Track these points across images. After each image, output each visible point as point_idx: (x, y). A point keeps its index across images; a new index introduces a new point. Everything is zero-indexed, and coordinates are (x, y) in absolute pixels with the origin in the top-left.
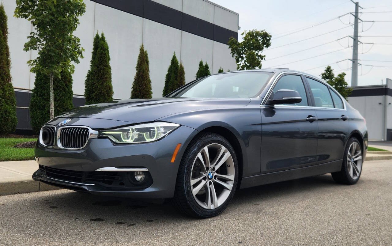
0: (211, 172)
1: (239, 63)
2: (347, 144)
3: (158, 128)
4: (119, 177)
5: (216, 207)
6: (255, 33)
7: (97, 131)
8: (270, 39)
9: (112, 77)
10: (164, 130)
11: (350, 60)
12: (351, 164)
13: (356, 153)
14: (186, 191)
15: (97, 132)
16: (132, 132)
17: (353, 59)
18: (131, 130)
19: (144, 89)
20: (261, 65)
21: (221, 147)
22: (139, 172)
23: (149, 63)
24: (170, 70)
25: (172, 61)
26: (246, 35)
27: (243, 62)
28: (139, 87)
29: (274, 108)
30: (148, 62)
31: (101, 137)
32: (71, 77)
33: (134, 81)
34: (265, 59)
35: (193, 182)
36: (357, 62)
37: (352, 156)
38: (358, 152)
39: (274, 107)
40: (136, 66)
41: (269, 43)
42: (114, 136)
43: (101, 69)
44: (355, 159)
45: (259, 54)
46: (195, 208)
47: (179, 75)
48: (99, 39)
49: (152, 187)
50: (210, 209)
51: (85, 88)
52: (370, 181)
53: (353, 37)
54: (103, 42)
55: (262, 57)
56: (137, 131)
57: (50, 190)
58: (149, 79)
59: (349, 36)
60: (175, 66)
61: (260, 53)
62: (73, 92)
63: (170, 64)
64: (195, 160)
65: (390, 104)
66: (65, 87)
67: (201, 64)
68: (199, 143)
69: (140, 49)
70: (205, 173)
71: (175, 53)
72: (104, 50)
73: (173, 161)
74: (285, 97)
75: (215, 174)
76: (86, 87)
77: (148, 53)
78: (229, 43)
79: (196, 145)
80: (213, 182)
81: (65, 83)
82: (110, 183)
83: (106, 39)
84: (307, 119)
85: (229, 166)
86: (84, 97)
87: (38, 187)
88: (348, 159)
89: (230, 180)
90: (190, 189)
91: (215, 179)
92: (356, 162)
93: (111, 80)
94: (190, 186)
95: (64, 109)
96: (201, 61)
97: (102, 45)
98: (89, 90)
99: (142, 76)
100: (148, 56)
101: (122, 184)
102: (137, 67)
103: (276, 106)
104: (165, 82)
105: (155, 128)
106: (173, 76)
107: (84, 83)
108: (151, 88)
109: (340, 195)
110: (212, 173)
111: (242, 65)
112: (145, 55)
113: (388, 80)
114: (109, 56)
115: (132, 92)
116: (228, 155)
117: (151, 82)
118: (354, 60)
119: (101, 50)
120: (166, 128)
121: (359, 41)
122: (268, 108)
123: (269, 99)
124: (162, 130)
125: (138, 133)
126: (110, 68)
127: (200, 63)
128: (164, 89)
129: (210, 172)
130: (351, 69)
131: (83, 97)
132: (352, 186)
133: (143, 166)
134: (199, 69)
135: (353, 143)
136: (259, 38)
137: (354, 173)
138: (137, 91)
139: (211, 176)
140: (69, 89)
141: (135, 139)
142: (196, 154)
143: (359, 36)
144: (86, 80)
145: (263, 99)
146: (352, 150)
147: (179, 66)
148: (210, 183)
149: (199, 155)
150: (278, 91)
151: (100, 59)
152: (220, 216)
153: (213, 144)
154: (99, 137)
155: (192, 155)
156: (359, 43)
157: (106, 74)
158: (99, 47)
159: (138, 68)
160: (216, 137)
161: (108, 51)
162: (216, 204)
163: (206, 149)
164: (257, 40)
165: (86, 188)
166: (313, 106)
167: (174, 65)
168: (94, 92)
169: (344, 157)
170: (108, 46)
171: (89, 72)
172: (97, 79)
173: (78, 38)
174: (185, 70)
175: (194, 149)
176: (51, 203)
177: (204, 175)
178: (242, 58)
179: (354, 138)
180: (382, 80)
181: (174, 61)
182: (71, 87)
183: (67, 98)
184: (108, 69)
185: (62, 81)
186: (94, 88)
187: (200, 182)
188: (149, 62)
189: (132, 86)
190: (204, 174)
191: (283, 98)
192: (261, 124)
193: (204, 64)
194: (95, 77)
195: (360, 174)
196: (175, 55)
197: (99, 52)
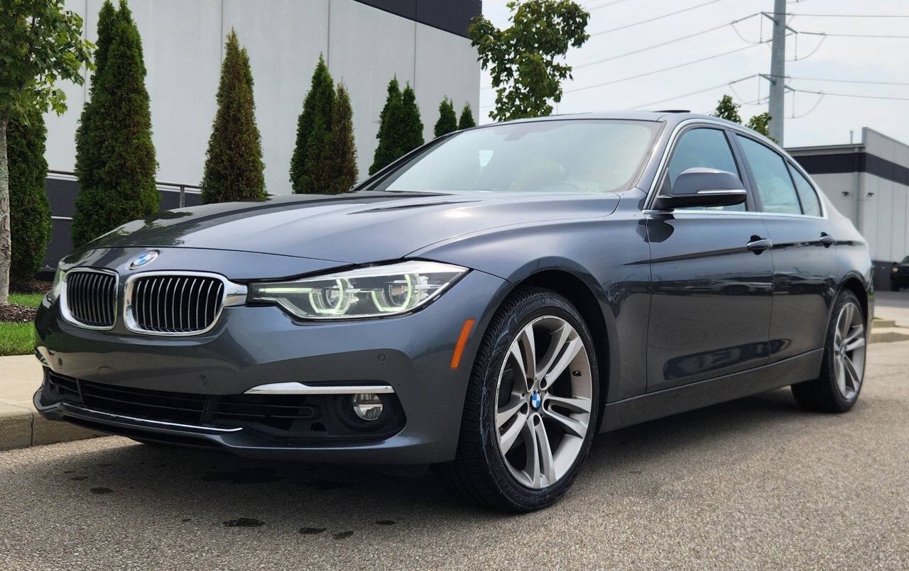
0: (537, 391)
1: (501, 86)
2: (833, 310)
3: (412, 276)
4: (311, 408)
5: (552, 483)
6: (543, 5)
7: (246, 287)
8: (585, 23)
9: (152, 122)
10: (428, 284)
11: (764, 76)
12: (841, 359)
13: (851, 330)
14: (484, 443)
15: (244, 289)
16: (344, 289)
17: (772, 75)
18: (339, 283)
19: (241, 156)
20: (561, 92)
21: (561, 325)
22: (364, 394)
23: (253, 84)
24: (310, 103)
25: (314, 78)
26: (520, 9)
27: (512, 82)
28: (228, 151)
29: (671, 217)
30: (249, 82)
31: (253, 301)
32: (41, 121)
33: (213, 135)
34: (571, 77)
35: (501, 418)
36: (783, 82)
37: (843, 339)
38: (857, 329)
39: (672, 215)
40: (217, 91)
41: (582, 33)
42: (293, 298)
43: (121, 99)
44: (850, 347)
45: (555, 63)
46: (507, 486)
47: (335, 117)
48: (112, 15)
49: (403, 435)
50: (538, 488)
51: (76, 153)
52: (881, 403)
53: (772, 15)
54: (124, 24)
55: (563, 71)
56: (355, 287)
57: (59, 442)
58: (255, 129)
59: (763, 13)
60: (323, 93)
61: (558, 60)
62: (47, 165)
63: (308, 87)
64: (505, 361)
65: (870, 194)
66: (26, 150)
67: (393, 88)
68: (513, 316)
69: (228, 45)
70: (523, 395)
71: (321, 55)
72: (130, 48)
73: (455, 363)
74: (703, 190)
75: (547, 396)
76: (79, 148)
77: (249, 54)
78: (470, 30)
79: (505, 323)
80: (541, 415)
81: (25, 138)
82: (285, 425)
83: (132, 16)
84: (749, 244)
85: (579, 374)
86: (74, 179)
87: (28, 434)
88: (836, 348)
89: (581, 411)
90: (494, 438)
91: (546, 409)
92: (850, 354)
93: (151, 130)
94: (495, 430)
95: (23, 211)
96: (393, 79)
97: (123, 32)
98: (89, 159)
99: (236, 120)
100: (250, 63)
101: (318, 427)
102: (219, 95)
103: (678, 213)
104: (296, 136)
105: (407, 277)
106: (318, 119)
107: (73, 137)
108: (260, 155)
109: (830, 443)
110: (539, 393)
111: (506, 93)
112: (241, 62)
113: (866, 131)
114: (142, 62)
115: (208, 163)
116: (577, 344)
117: (259, 136)
118: (774, 78)
119: (121, 47)
120: (431, 277)
121: (790, 26)
122: (658, 217)
123: (660, 194)
124: (424, 284)
125: (358, 290)
126: (146, 98)
127: (391, 83)
128: (294, 155)
129: (534, 392)
130: (768, 100)
131: (73, 176)
132: (845, 416)
133: (380, 378)
134: (388, 100)
135: (848, 304)
136: (556, 20)
137: (849, 384)
138: (222, 162)
139: (537, 402)
140: (36, 156)
141: (352, 306)
142: (507, 344)
143: (788, 14)
144: (77, 131)
145: (647, 194)
146: (845, 321)
147: (334, 93)
148: (536, 420)
149: (514, 348)
150: (684, 173)
151: (120, 73)
152: (559, 507)
153: (545, 317)
154: (250, 303)
155: (498, 348)
156: (787, 32)
157: (137, 113)
158: (112, 38)
159: (222, 96)
160: (551, 298)
161: (140, 49)
162: (551, 475)
163: (529, 330)
164: (550, 24)
165: (218, 438)
166: (757, 210)
167: (320, 90)
168: (104, 164)
169: (826, 344)
170: (138, 36)
171: (85, 109)
172: (113, 127)
173: (76, 14)
174: (353, 104)
175: (501, 331)
176: (86, 477)
177: (523, 400)
178: (510, 74)
179: (850, 292)
180: (852, 132)
181: (321, 79)
182: (43, 149)
183: (31, 182)
184: (141, 101)
185: (17, 134)
186: (104, 154)
187: (514, 418)
188: (252, 80)
189: (207, 147)
190: (522, 397)
191: (698, 191)
192: (651, 262)
193: (402, 89)
194: (107, 122)
195: (861, 384)
196: (323, 62)
197: (114, 51)
